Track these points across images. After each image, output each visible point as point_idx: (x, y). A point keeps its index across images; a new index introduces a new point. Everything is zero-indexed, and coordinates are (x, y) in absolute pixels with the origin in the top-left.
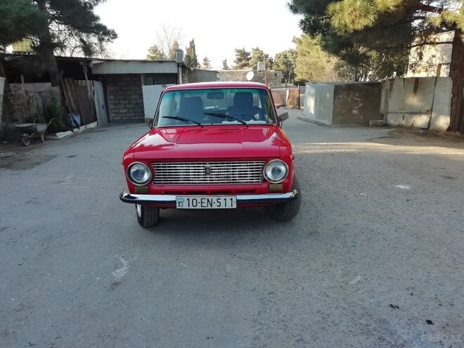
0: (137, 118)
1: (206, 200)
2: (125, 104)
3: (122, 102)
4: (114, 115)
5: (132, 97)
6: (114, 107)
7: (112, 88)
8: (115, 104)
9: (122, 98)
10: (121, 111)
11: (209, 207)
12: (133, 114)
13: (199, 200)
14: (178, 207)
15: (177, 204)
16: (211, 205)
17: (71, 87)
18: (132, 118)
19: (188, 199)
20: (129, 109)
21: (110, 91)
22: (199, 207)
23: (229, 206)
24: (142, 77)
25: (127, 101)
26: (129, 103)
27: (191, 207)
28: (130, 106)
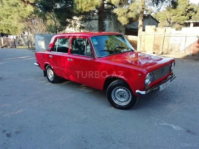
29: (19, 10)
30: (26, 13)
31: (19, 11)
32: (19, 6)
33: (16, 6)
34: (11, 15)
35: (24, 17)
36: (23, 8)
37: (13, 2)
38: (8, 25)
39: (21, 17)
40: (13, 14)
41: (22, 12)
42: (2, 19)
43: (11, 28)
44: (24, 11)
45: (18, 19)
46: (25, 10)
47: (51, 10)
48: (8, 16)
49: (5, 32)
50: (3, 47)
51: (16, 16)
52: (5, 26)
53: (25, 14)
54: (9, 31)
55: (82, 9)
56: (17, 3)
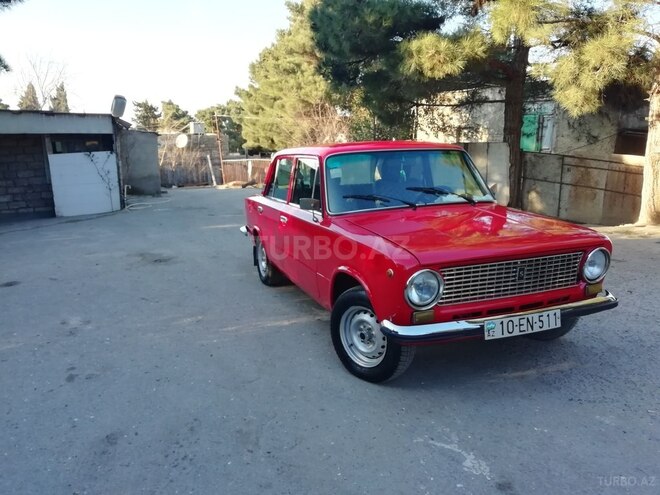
0: (31, 210)
1: (525, 320)
2: (7, 187)
5: (20, 175)
11: (530, 331)
12: (23, 204)
13: (516, 322)
14: (487, 338)
15: (486, 334)
16: (532, 327)
18: (21, 211)
19: (502, 323)
20: (13, 194)
22: (516, 333)
23: (553, 326)
24: (47, 140)
25: (10, 182)
26: (15, 185)
27: (506, 335)
28: (16, 190)
29: (300, 84)
30: (317, 89)
31: (299, 87)
32: (302, 72)
33: (294, 72)
34: (280, 98)
35: (310, 101)
36: (311, 78)
37: (289, 62)
38: (273, 125)
39: (303, 101)
40: (285, 95)
41: (308, 89)
42: (263, 109)
43: (279, 134)
44: (313, 86)
45: (295, 109)
46: (315, 82)
47: (354, 79)
48: (275, 99)
49: (265, 145)
50: (247, 185)
51: (290, 100)
52: (264, 129)
53: (314, 93)
54: (273, 141)
55: (421, 73)
56: (298, 65)
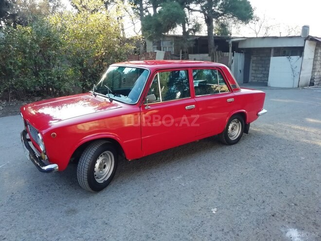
2: (262, 71)
3: (260, 69)
4: (253, 78)
6: (254, 72)
7: (255, 58)
8: (255, 70)
9: (260, 66)
10: (258, 76)
17: (219, 57)
20: (264, 74)
21: (253, 61)
24: (272, 50)
25: (264, 69)
